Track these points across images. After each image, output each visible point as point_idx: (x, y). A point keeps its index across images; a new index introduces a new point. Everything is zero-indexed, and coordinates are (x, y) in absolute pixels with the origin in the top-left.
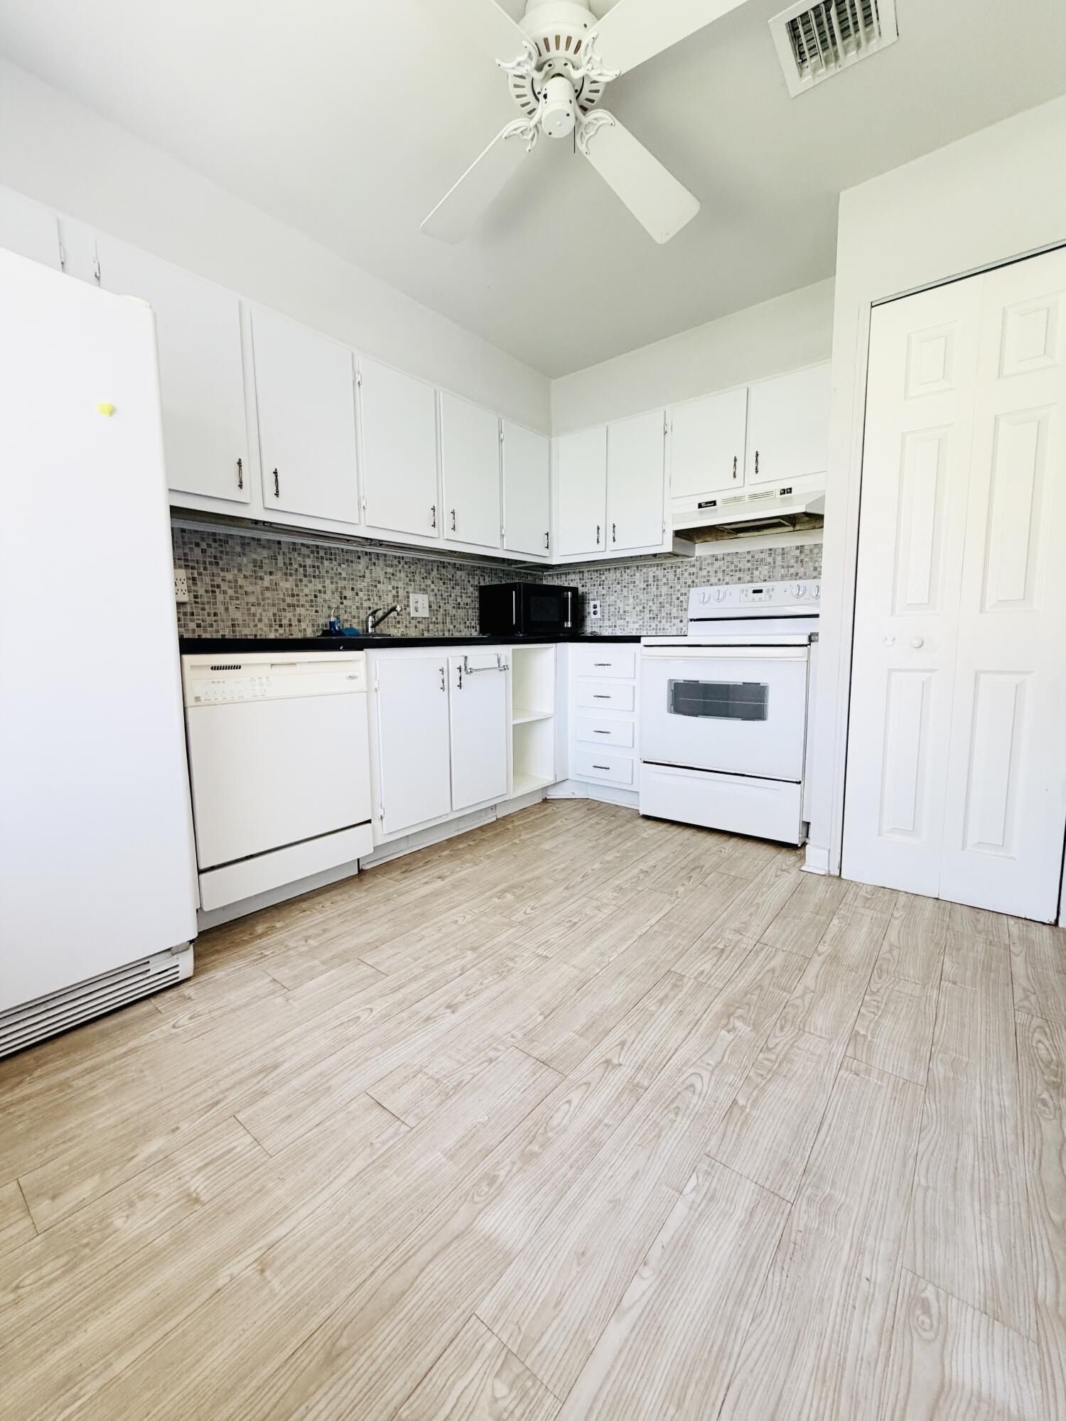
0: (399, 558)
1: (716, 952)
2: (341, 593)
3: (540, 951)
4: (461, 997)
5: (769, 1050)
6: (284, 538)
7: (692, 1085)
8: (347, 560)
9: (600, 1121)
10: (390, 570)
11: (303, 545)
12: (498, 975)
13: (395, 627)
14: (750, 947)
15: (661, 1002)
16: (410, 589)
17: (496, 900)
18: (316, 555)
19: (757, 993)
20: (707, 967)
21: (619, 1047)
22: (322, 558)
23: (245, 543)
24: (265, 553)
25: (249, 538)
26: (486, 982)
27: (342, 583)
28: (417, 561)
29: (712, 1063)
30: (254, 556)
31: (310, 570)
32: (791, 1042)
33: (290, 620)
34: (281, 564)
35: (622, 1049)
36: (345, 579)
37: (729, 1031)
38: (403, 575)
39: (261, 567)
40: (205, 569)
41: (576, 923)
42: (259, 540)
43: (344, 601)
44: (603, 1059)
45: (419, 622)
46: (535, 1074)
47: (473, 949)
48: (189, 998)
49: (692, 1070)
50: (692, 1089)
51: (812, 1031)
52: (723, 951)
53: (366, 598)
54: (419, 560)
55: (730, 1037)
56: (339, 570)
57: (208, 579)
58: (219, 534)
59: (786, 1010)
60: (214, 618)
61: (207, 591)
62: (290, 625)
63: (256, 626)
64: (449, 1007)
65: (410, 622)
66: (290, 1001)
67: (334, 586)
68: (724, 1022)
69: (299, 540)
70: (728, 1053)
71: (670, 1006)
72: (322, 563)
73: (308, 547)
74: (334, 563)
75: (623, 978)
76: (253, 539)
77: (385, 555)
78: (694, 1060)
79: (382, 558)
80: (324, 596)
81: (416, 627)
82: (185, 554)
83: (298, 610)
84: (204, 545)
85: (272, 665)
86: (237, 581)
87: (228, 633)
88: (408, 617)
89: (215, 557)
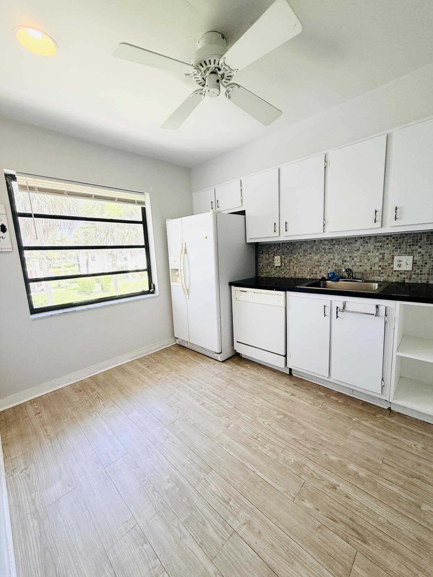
13: (378, 275)
16: (395, 253)
27: (344, 255)
29: (156, 467)
39: (307, 252)
49: (155, 459)
50: (149, 457)
57: (288, 258)
60: (289, 271)
61: (288, 262)
62: (316, 274)
65: (392, 273)
70: (158, 474)
78: (159, 462)
80: (333, 261)
81: (398, 276)
82: (283, 251)
83: (320, 267)
84: (288, 247)
85: (255, 292)
86: (297, 258)
87: (293, 276)
88: (391, 270)
89: (291, 250)
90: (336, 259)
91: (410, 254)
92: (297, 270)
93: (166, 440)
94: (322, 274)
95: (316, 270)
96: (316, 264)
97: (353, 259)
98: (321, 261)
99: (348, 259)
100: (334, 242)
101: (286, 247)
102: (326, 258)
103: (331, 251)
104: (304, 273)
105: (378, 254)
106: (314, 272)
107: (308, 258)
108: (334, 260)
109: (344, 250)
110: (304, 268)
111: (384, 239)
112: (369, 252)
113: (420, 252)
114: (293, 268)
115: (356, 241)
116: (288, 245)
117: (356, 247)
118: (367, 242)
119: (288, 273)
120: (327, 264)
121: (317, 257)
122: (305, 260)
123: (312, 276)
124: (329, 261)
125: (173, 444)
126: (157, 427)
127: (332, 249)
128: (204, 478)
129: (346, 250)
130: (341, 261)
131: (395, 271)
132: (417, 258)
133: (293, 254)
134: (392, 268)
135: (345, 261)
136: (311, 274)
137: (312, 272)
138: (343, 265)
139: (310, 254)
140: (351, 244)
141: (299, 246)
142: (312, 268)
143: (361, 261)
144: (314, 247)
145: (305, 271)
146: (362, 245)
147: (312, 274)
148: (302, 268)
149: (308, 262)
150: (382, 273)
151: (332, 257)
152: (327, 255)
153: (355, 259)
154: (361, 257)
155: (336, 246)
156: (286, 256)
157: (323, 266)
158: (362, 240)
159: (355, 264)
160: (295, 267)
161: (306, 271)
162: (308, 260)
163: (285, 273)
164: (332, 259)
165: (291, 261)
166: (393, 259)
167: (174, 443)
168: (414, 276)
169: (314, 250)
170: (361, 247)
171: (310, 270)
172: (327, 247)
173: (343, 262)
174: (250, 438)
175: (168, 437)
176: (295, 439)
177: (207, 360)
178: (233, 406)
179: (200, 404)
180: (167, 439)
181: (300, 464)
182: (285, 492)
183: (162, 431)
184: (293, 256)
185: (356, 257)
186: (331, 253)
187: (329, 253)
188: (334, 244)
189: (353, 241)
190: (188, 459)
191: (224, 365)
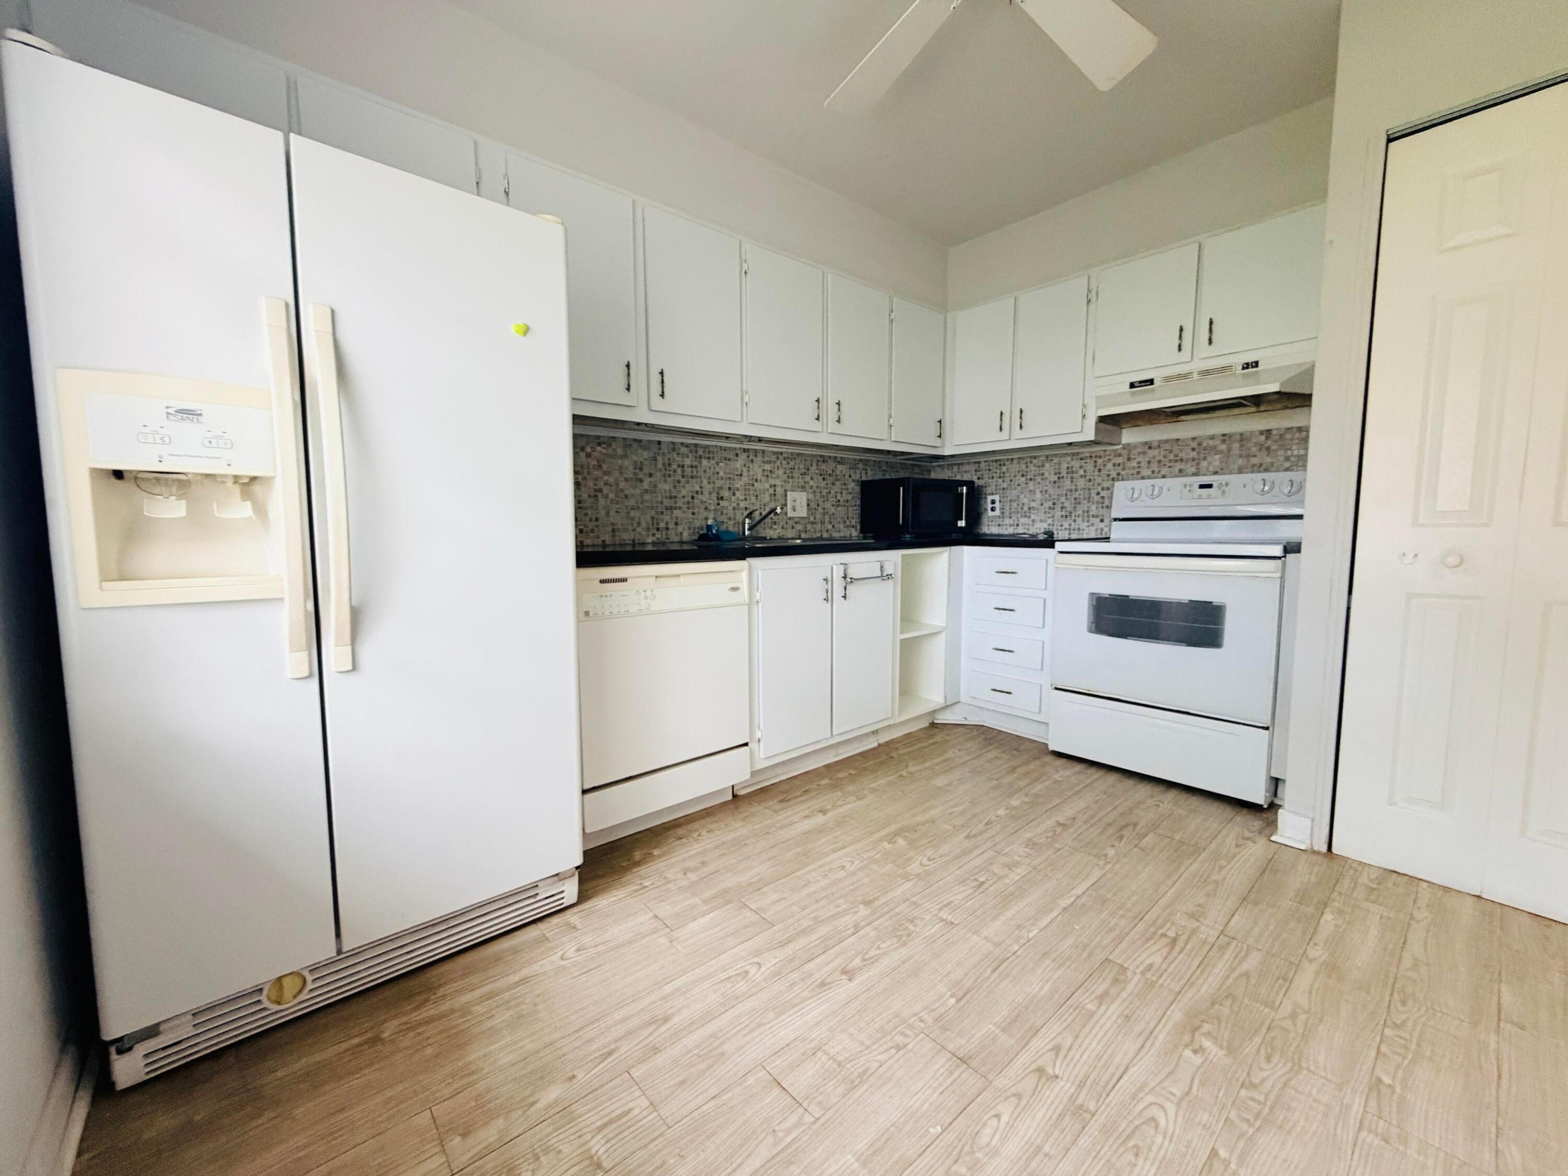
0: (777, 453)
1: (1166, 940)
2: (718, 493)
3: (943, 914)
4: (857, 962)
5: (1254, 1086)
6: (665, 438)
7: (1153, 1119)
8: (725, 459)
9: (1039, 1148)
10: (768, 467)
11: (682, 444)
12: (895, 940)
13: (771, 528)
14: (1211, 940)
15: (1101, 998)
16: (788, 486)
17: (886, 844)
18: (694, 454)
19: (1228, 1003)
20: (1157, 959)
21: (1053, 1052)
22: (701, 457)
23: (628, 444)
24: (646, 454)
25: (631, 439)
26: (883, 946)
27: (719, 483)
28: (793, 457)
29: (1178, 1093)
30: (635, 458)
31: (688, 471)
32: (1284, 1079)
33: (667, 523)
34: (660, 466)
35: (1057, 1055)
36: (722, 478)
37: (1195, 1052)
38: (781, 472)
39: (641, 469)
40: (589, 473)
41: (983, 883)
42: (641, 441)
43: (721, 502)
44: (1034, 1067)
45: (796, 523)
46: (952, 1073)
47: (867, 903)
48: (574, 927)
49: (1150, 1099)
50: (1153, 1124)
51: (1312, 1068)
52: (1174, 941)
53: (742, 497)
54: (798, 455)
55: (1197, 1060)
56: (717, 470)
57: (590, 484)
58: (603, 437)
59: (1273, 1034)
60: (594, 523)
61: (589, 496)
62: (667, 529)
63: (634, 530)
64: (844, 972)
65: (787, 523)
66: (674, 943)
67: (712, 485)
68: (1187, 1038)
69: (678, 440)
70: (1196, 1082)
71: (1113, 1007)
72: (700, 462)
73: (687, 446)
74: (713, 462)
75: (1047, 962)
76: (635, 440)
77: (763, 452)
78: (1153, 1084)
79: (760, 455)
80: (700, 497)
81: (793, 527)
84: (588, 449)
85: (657, 577)
86: (617, 485)
87: (608, 538)
88: (785, 517)
89: (598, 461)
90: (706, 492)
91: (803, 488)
92: (618, 520)
94: (680, 529)
95: (667, 518)
96: (667, 502)
97: (734, 494)
98: (675, 497)
99: (725, 494)
100: (700, 452)
102: (686, 490)
103: (695, 473)
104: (639, 530)
105: (767, 486)
106: (662, 525)
107: (646, 486)
110: (638, 514)
113: (812, 487)
115: (737, 455)
117: (737, 469)
118: (752, 461)
122: (637, 490)
123: (658, 534)
124: (693, 498)
125: (1064, 1051)
126: (997, 1116)
129: (721, 474)
130: (714, 496)
131: (790, 518)
132: (811, 496)
134: (786, 514)
135: (722, 498)
136: (655, 531)
137: (658, 524)
139: (651, 475)
140: (729, 460)
141: (620, 451)
142: (657, 513)
143: (746, 499)
144: (659, 458)
145: (639, 524)
146: (745, 465)
147: (658, 529)
148: (632, 513)
149: (647, 497)
150: (775, 523)
151: (697, 488)
152: (688, 482)
153: (738, 494)
154: (745, 490)
155: (705, 462)
156: (584, 479)
157: (680, 508)
158: (745, 455)
159: (738, 504)
160: (612, 513)
161: (644, 525)
166: (786, 496)
168: (809, 527)
170: (745, 470)
171: (653, 518)
173: (718, 499)
184: (606, 478)
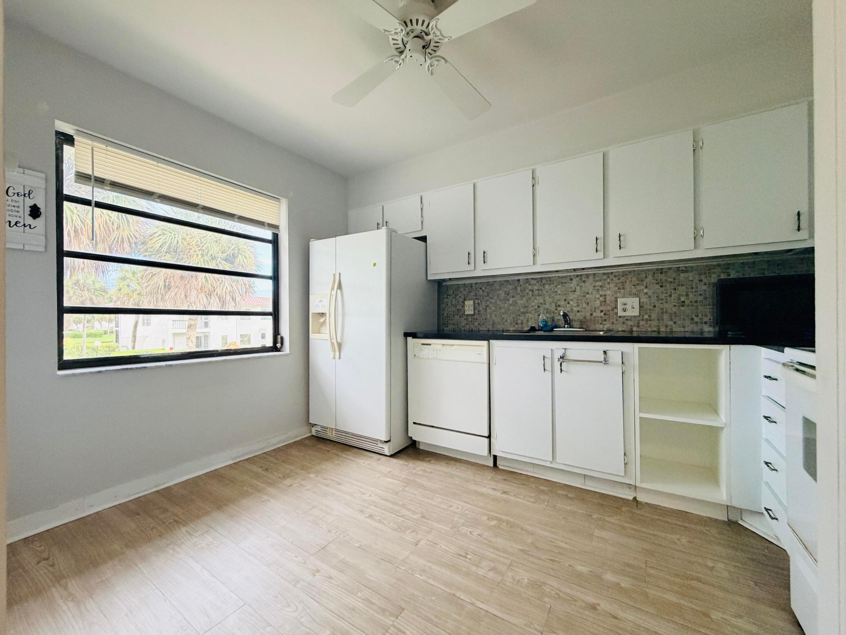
10: (599, 284)
11: (532, 279)
13: (601, 324)
16: (619, 295)
23: (501, 284)
24: (511, 287)
25: (503, 281)
27: (557, 297)
28: (625, 274)
29: (302, 620)
30: (505, 289)
31: (536, 293)
36: (559, 294)
38: (612, 286)
39: (508, 294)
40: (483, 299)
45: (627, 320)
49: (300, 607)
50: (287, 606)
53: (575, 305)
54: (630, 272)
62: (522, 323)
65: (617, 320)
69: (529, 277)
72: (544, 287)
73: (535, 279)
74: (553, 286)
76: (506, 281)
77: (595, 274)
79: (591, 278)
80: (544, 306)
81: (624, 323)
82: (476, 294)
83: (527, 315)
84: (484, 288)
85: (443, 345)
86: (496, 303)
87: (490, 328)
88: (615, 316)
89: (488, 293)
90: (547, 304)
91: (636, 295)
92: (497, 320)
93: (314, 576)
94: (530, 324)
95: (522, 318)
96: (522, 310)
97: (569, 303)
98: (528, 307)
99: (562, 303)
100: (544, 281)
101: (481, 289)
102: (535, 303)
103: (540, 293)
104: (506, 324)
105: (598, 296)
106: (519, 321)
107: (511, 302)
108: (545, 304)
109: (556, 292)
110: (506, 316)
111: (605, 277)
112: (588, 294)
113: (647, 293)
114: (491, 317)
115: (571, 279)
116: (483, 286)
117: (571, 288)
118: (584, 282)
119: (484, 324)
120: (536, 309)
121: (522, 302)
122: (506, 305)
123: (517, 326)
124: (539, 307)
125: (330, 580)
126: (296, 557)
127: (541, 290)
128: (393, 625)
129: (559, 292)
130: (553, 305)
131: (620, 317)
132: (645, 300)
133: (490, 298)
134: (617, 314)
135: (559, 306)
136: (514, 324)
137: (517, 321)
138: (556, 311)
139: (513, 297)
140: (565, 283)
141: (498, 287)
142: (516, 316)
143: (578, 306)
144: (519, 288)
145: (506, 321)
146: (578, 285)
147: (517, 324)
148: (503, 316)
149: (511, 308)
150: (605, 320)
151: (542, 301)
152: (536, 299)
153: (571, 303)
154: (578, 300)
155: (547, 287)
156: (481, 301)
157: (530, 313)
158: (578, 279)
159: (572, 309)
160: (493, 316)
161: (509, 321)
162: (511, 305)
163: (479, 324)
164: (541, 304)
165: (488, 308)
166: (617, 301)
167: (331, 578)
168: (642, 323)
169: (519, 291)
170: (578, 288)
171: (513, 318)
172: (536, 287)
173: (556, 306)
174: (455, 556)
175: (318, 571)
176: (522, 550)
177: (365, 456)
178: (420, 516)
179: (366, 517)
180: (317, 574)
181: (538, 583)
182: (526, 625)
183: (305, 563)
184: (490, 300)
185: (572, 300)
186: (541, 295)
187: (538, 296)
188: (544, 284)
189: (568, 280)
190: (360, 600)
191: (394, 460)
